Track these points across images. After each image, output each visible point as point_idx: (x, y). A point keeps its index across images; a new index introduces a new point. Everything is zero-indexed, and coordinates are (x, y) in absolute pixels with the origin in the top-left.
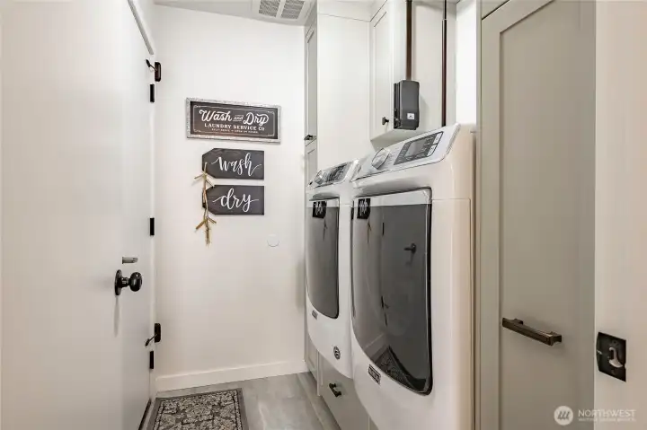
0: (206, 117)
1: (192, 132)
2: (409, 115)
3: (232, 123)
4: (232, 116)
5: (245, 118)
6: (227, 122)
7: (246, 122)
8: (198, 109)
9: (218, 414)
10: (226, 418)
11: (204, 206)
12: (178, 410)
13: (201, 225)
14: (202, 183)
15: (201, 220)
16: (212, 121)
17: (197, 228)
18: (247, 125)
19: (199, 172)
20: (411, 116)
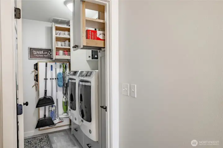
0: (35, 53)
1: (30, 58)
2: (95, 56)
3: (44, 54)
4: (44, 52)
5: (48, 53)
6: (42, 54)
7: (48, 54)
8: (32, 50)
9: (42, 141)
10: (44, 142)
11: (35, 80)
12: (28, 142)
13: (34, 86)
14: (34, 73)
15: (34, 84)
16: (37, 54)
17: (33, 87)
18: (48, 55)
19: (33, 70)
20: (96, 56)
